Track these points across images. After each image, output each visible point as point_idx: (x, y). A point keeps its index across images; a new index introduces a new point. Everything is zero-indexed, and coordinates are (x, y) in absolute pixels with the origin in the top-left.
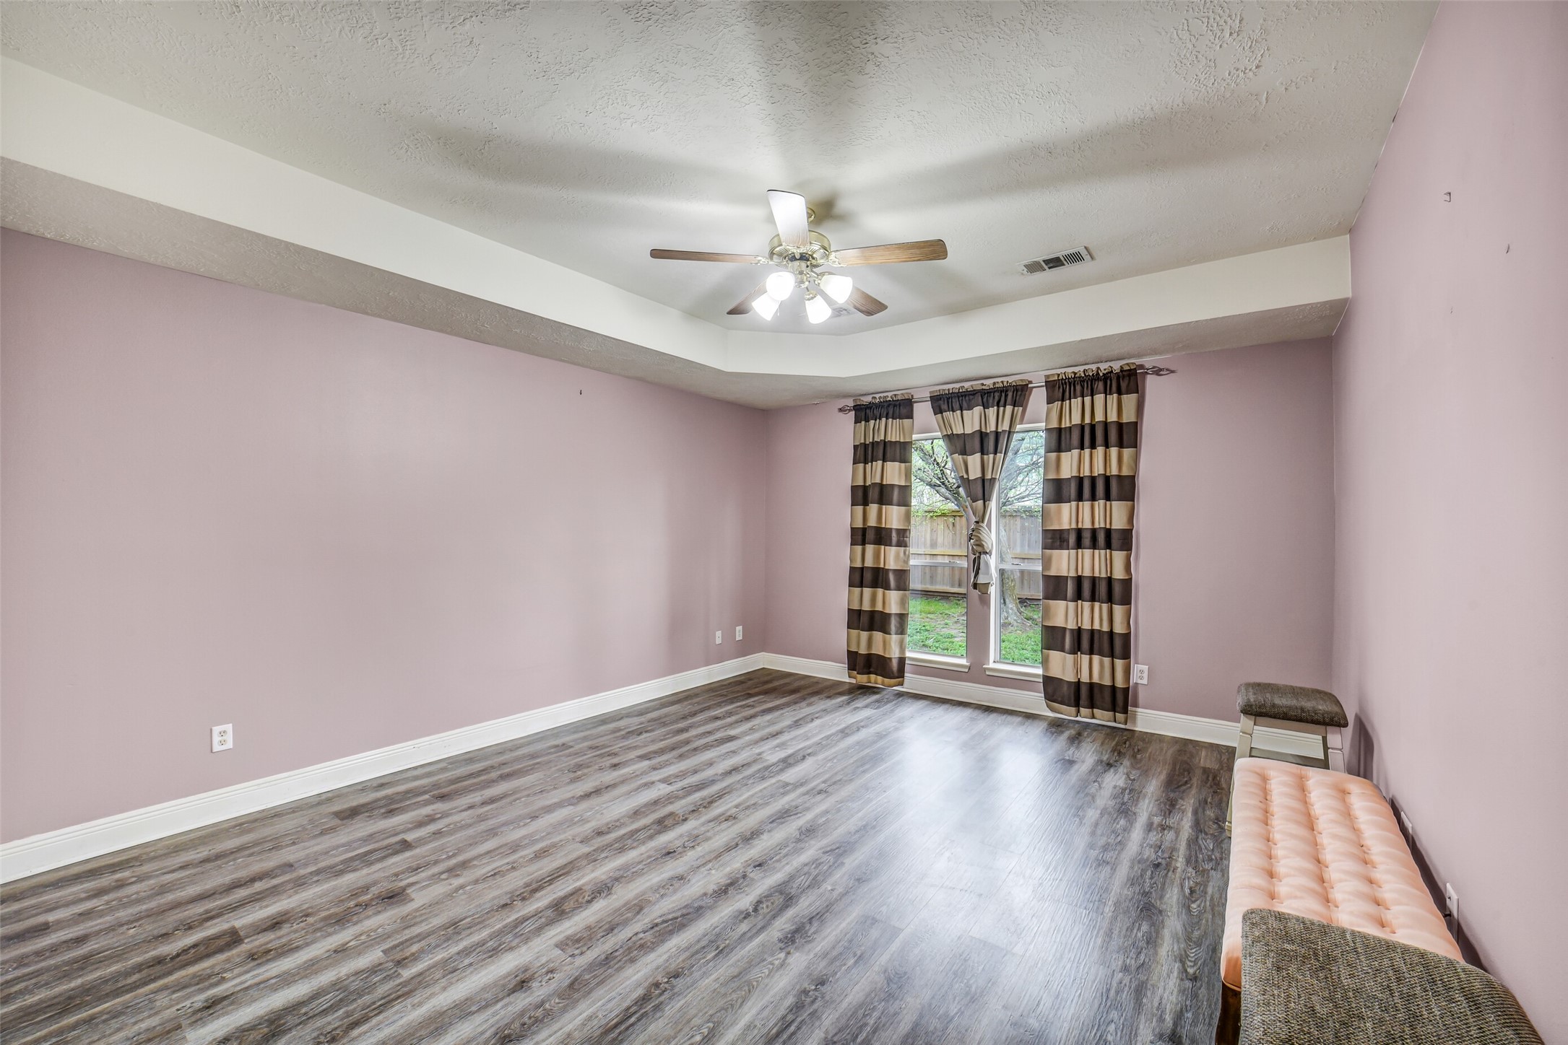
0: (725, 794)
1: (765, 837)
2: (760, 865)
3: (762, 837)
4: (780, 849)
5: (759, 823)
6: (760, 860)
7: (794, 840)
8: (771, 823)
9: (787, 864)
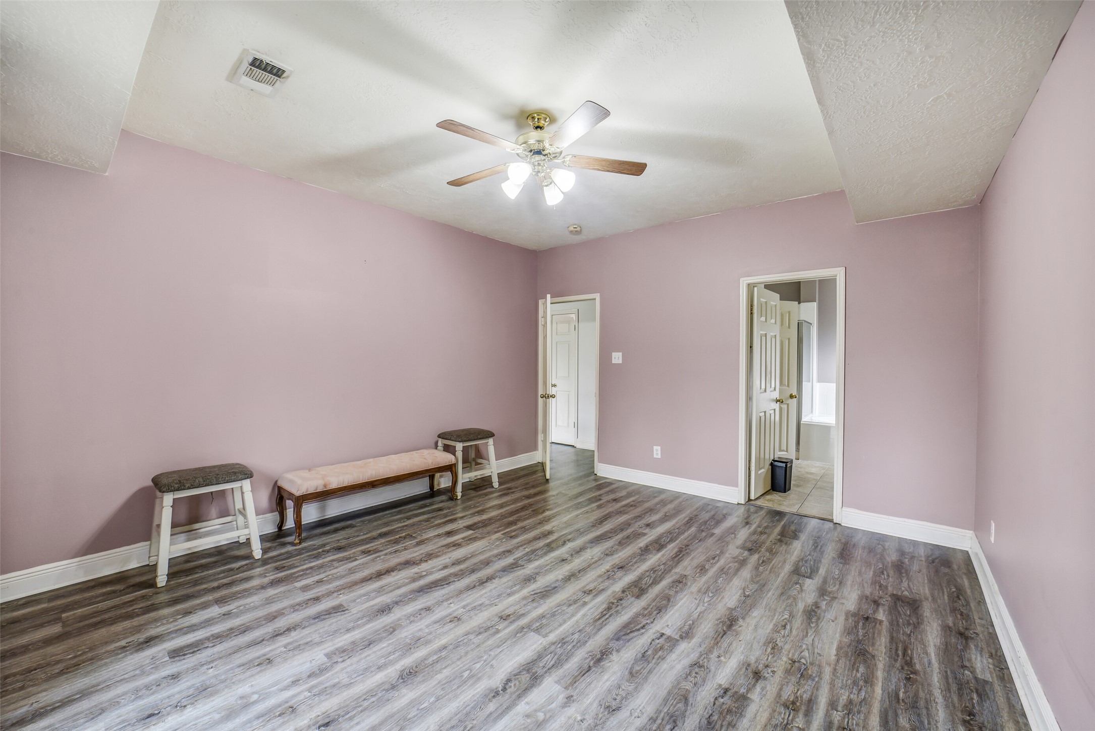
0: (599, 619)
1: (560, 577)
2: (563, 560)
3: (563, 577)
4: (551, 569)
5: (565, 587)
6: (563, 563)
7: (541, 574)
8: (556, 587)
9: (547, 561)
